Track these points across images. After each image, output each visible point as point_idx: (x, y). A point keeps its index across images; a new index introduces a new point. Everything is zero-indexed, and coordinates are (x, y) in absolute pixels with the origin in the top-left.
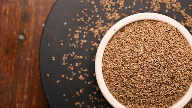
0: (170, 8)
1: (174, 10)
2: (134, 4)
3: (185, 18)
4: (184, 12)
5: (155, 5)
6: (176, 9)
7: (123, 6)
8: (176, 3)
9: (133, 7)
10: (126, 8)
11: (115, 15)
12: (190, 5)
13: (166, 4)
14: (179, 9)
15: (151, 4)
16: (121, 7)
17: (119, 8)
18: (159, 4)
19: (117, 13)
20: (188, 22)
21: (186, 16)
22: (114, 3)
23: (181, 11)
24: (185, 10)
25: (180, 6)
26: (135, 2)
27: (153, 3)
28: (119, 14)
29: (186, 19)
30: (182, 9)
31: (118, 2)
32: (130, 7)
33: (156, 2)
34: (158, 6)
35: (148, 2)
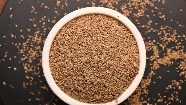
0: (151, 60)
1: (151, 64)
2: (143, 26)
3: (148, 77)
4: (153, 74)
5: (149, 46)
6: (152, 66)
7: (138, 17)
8: (158, 64)
9: (140, 26)
10: (137, 20)
11: (127, 13)
12: (160, 77)
13: (154, 55)
14: (153, 69)
15: (148, 42)
16: (136, 15)
17: (134, 14)
18: (151, 49)
19: (130, 14)
20: (145, 81)
21: (149, 78)
22: (138, 8)
23: (152, 72)
24: (154, 74)
25: (156, 69)
26: (145, 27)
27: (150, 43)
28: (129, 15)
29: (146, 79)
30: (154, 71)
31: (139, 11)
32: (138, 23)
33: (152, 45)
34: (149, 49)
35: (149, 38)
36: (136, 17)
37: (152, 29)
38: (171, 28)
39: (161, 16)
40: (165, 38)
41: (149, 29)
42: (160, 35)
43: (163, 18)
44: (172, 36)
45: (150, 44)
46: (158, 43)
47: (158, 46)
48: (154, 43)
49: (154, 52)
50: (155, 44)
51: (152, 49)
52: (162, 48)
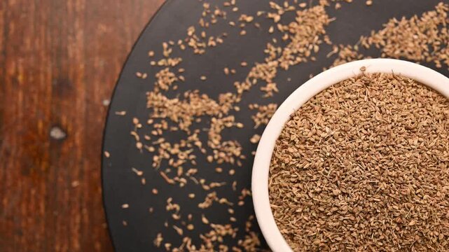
0: (232, 118)
1: (237, 109)
2: (223, 200)
3: (255, 81)
4: (240, 84)
5: (225, 152)
6: (235, 104)
7: (228, 226)
8: (221, 102)
9: (231, 204)
10: (233, 219)
11: (249, 244)
12: (226, 70)
13: (223, 127)
14: (234, 97)
15: (225, 161)
16: (230, 231)
17: (234, 235)
18: (225, 143)
19: (244, 239)
20: (265, 75)
21: (251, 79)
22: (221, 247)
23: (240, 91)
24: (237, 84)
25: (229, 94)
26: (220, 198)
27: (222, 158)
28: (247, 237)
29: (260, 80)
30: (234, 91)
31: (220, 239)
32: (231, 211)
33: (219, 151)
34: (228, 146)
35: (219, 170)
36: (233, 228)
37: (206, 187)
38: (163, 174)
39: (175, 209)
40: (183, 156)
41: (212, 190)
42: (193, 167)
43: (173, 203)
44: (167, 156)
45: (223, 155)
46: (204, 151)
47: (205, 145)
48: (213, 155)
49: (221, 134)
50: (210, 151)
51: (221, 142)
52: (199, 135)
